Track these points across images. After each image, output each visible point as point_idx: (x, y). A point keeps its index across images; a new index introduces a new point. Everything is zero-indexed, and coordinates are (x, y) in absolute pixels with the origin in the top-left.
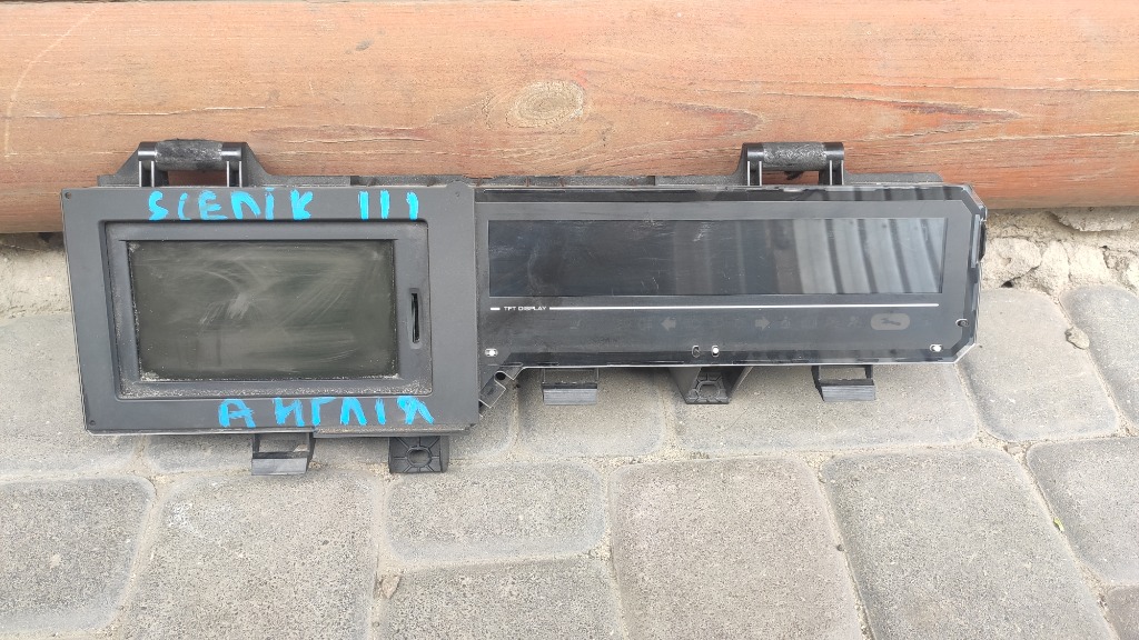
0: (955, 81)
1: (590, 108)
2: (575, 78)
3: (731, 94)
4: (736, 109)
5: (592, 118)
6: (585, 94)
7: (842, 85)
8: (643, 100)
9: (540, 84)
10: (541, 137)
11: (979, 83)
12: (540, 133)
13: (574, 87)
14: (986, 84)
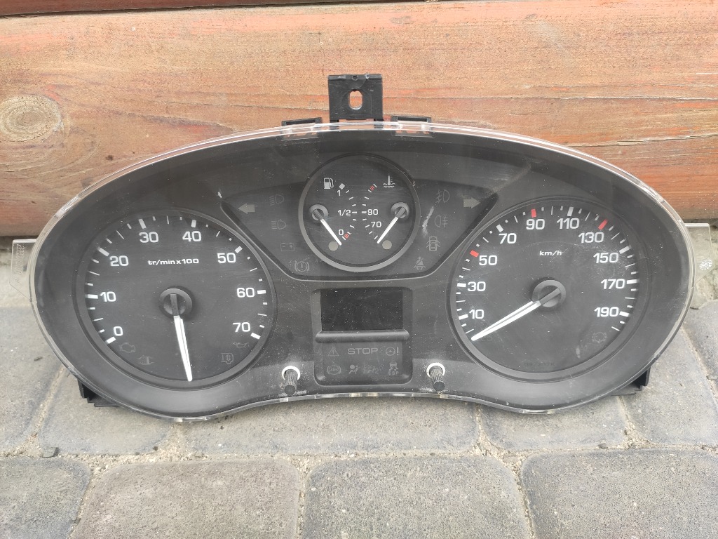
0: (418, 91)
1: (69, 122)
2: (47, 93)
3: (198, 106)
4: (208, 121)
5: (74, 131)
6: (60, 108)
7: (306, 97)
8: (117, 113)
9: (15, 99)
10: (34, 151)
11: (442, 93)
12: (32, 147)
13: (48, 102)
14: (449, 95)
